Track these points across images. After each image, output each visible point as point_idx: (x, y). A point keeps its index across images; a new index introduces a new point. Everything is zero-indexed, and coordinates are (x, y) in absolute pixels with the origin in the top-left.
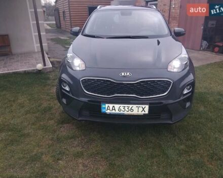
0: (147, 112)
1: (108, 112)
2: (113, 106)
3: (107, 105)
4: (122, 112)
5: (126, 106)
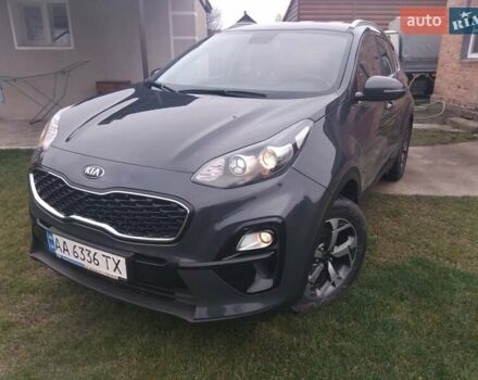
0: (124, 275)
1: (59, 252)
2: (65, 243)
3: (55, 236)
4: (79, 260)
5: (85, 247)
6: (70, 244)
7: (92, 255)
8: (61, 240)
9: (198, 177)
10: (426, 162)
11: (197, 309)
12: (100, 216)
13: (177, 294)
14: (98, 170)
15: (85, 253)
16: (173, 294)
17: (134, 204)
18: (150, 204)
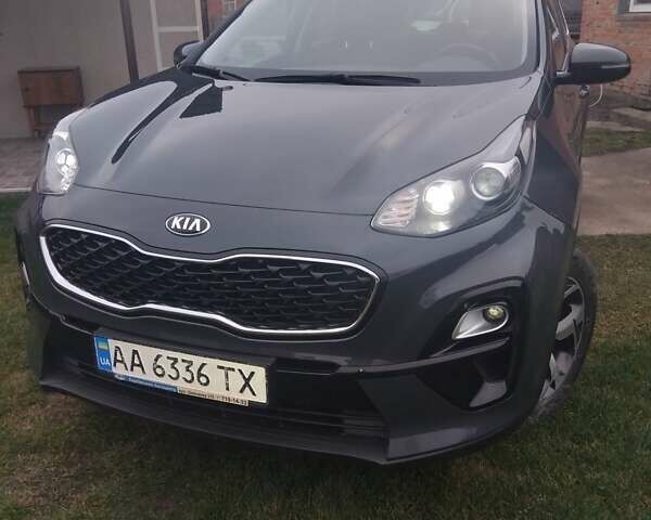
0: (261, 397)
1: (119, 371)
2: (135, 352)
3: (112, 344)
4: (165, 381)
5: (180, 356)
6: (147, 353)
7: (194, 370)
8: (127, 348)
9: (381, 222)
10: (602, 181)
11: (392, 442)
12: (206, 301)
13: (347, 422)
14: (197, 222)
15: (181, 366)
16: (340, 421)
17: (276, 274)
18: (306, 272)
